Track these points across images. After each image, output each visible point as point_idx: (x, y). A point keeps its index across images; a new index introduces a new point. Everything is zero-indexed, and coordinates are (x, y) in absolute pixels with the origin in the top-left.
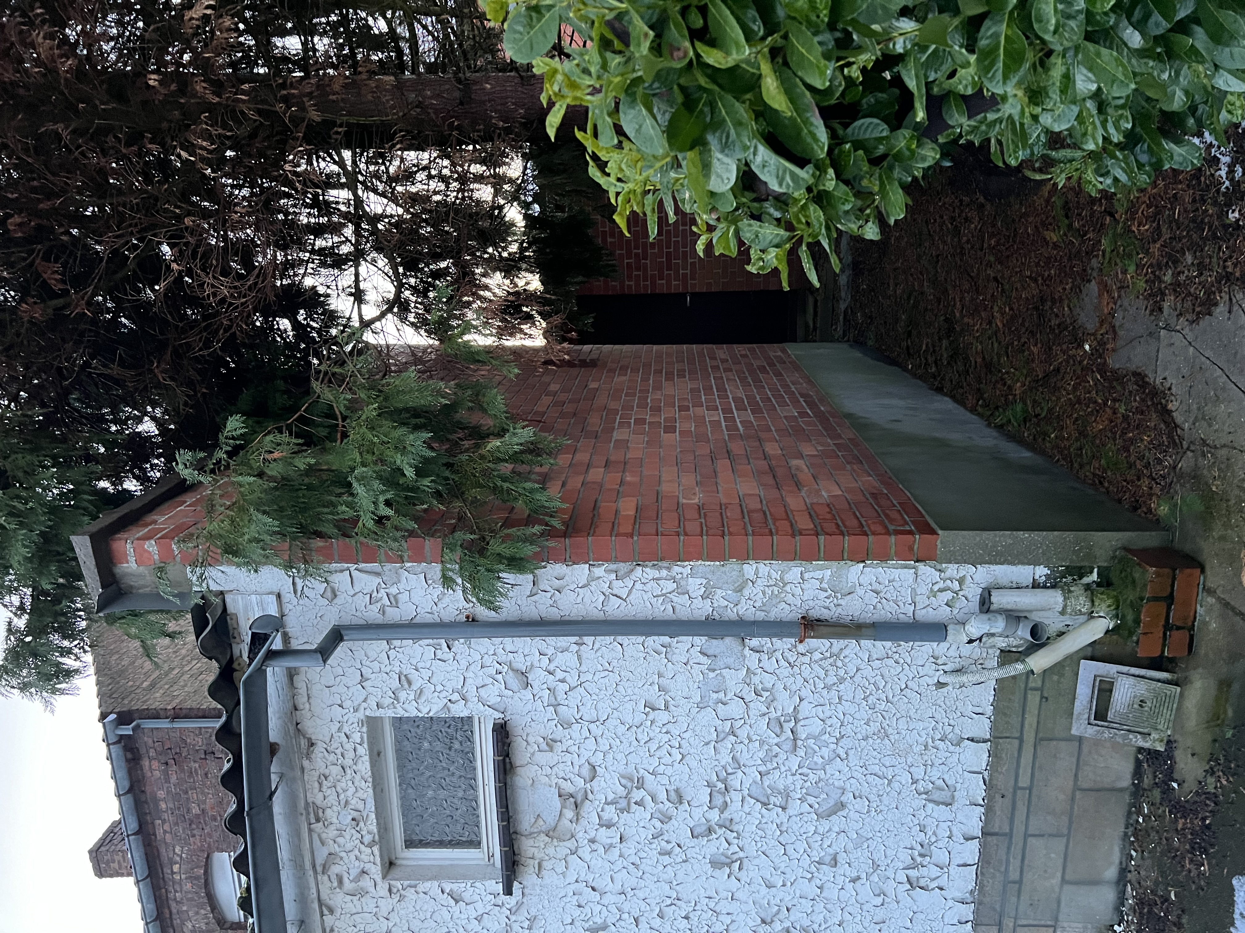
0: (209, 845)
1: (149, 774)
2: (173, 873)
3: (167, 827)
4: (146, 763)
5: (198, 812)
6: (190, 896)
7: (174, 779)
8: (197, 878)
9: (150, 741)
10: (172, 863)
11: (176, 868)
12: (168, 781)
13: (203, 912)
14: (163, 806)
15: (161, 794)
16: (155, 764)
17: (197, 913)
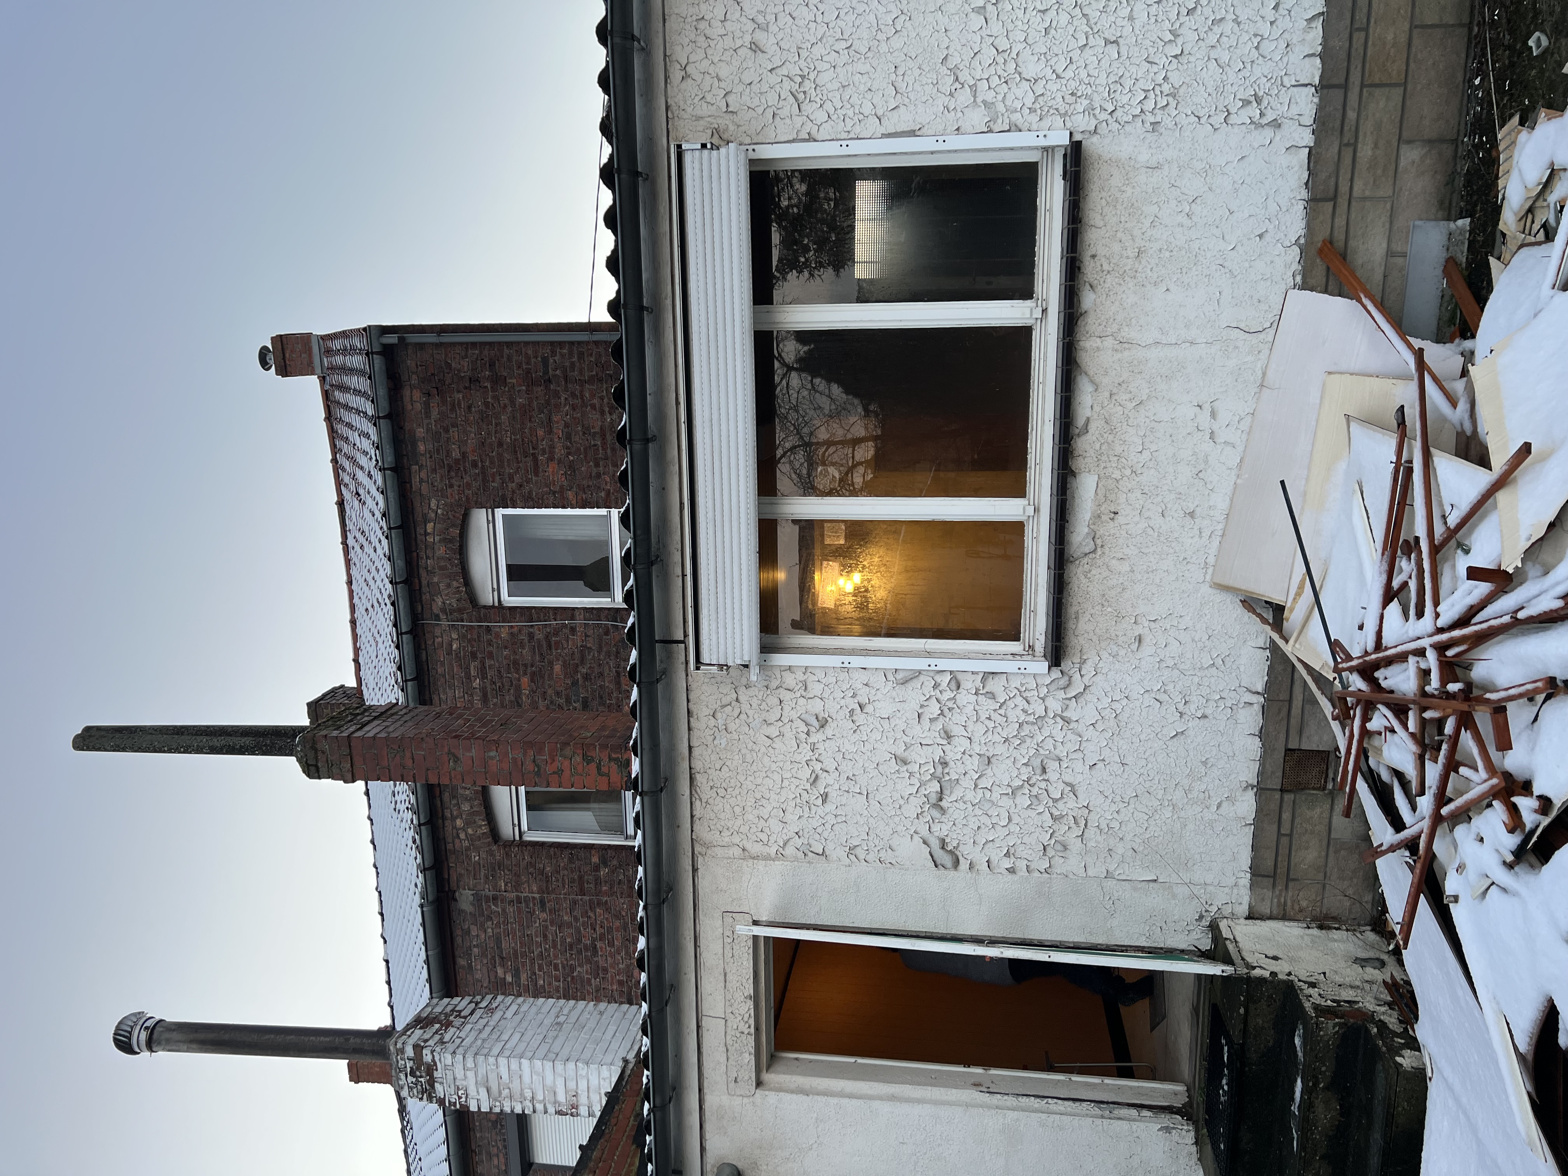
0: (468, 498)
1: (410, 407)
2: (426, 534)
3: (423, 474)
4: (406, 392)
5: (459, 456)
6: (442, 564)
7: (435, 413)
8: (451, 541)
9: (414, 365)
10: (426, 521)
11: (430, 527)
12: (428, 415)
13: (455, 584)
14: (421, 448)
15: (420, 432)
16: (417, 394)
17: (449, 586)
